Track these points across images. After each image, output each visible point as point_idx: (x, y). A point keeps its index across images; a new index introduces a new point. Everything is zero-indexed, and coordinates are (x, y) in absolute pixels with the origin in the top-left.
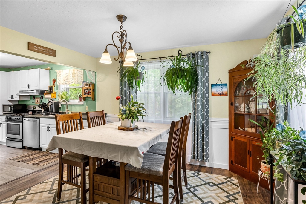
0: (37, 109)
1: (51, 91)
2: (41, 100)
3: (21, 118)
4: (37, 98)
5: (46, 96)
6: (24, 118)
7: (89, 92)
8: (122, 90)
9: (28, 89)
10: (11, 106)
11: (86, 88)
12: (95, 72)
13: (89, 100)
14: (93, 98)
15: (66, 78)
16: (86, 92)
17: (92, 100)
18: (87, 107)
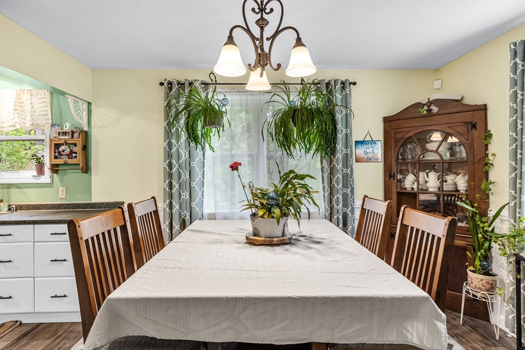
7: (72, 152)
8: (170, 148)
11: (62, 142)
12: (89, 104)
13: (69, 171)
14: (84, 166)
16: (63, 151)
17: (80, 171)
18: (63, 191)
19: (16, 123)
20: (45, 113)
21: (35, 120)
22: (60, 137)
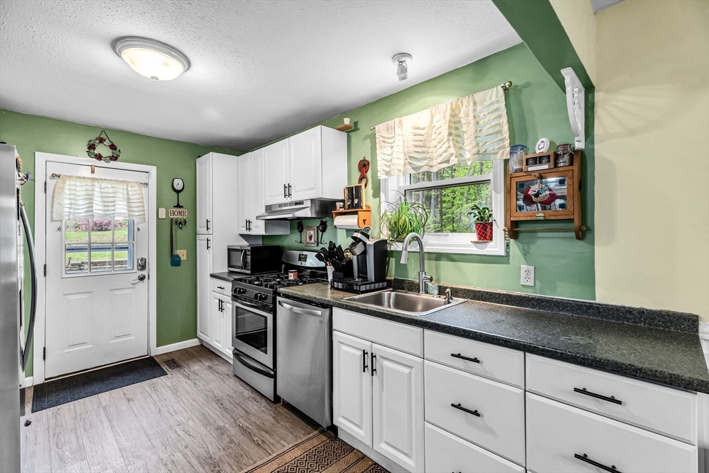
0: (312, 261)
1: (356, 201)
2: (320, 233)
3: (270, 296)
4: (309, 228)
5: (339, 221)
6: (279, 298)
9: (288, 200)
10: (245, 253)
11: (533, 177)
12: (589, 90)
15: (416, 146)
16: (537, 195)
17: (573, 234)
18: (527, 272)
19: (452, 154)
20: (497, 129)
21: (481, 144)
22: (530, 169)
